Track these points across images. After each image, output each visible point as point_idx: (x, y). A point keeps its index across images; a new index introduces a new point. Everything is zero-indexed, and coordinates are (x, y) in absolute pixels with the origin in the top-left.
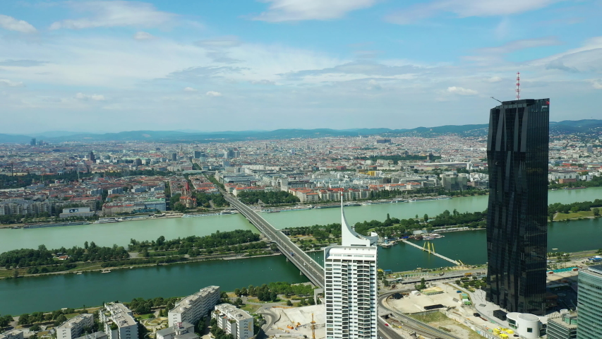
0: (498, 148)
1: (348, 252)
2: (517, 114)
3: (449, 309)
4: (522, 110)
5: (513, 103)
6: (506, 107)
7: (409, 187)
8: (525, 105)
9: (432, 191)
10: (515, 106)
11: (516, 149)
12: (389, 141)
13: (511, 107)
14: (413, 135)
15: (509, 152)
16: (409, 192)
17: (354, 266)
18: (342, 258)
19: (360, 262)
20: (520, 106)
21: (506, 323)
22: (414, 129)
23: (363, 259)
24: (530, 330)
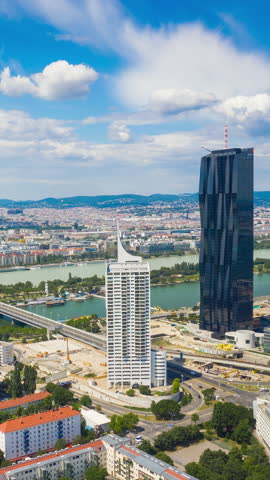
0: (209, 191)
1: (124, 266)
2: (228, 161)
3: (171, 337)
4: (232, 157)
5: (222, 151)
6: (216, 155)
7: (71, 252)
8: (234, 153)
9: (97, 256)
10: (225, 154)
11: (227, 191)
12: (20, 212)
13: (221, 155)
14: (43, 206)
15: (221, 195)
16: (74, 257)
17: (132, 278)
18: (121, 271)
19: (136, 274)
20: (230, 154)
21: (225, 341)
22: (43, 201)
23: (139, 271)
24: (248, 342)
